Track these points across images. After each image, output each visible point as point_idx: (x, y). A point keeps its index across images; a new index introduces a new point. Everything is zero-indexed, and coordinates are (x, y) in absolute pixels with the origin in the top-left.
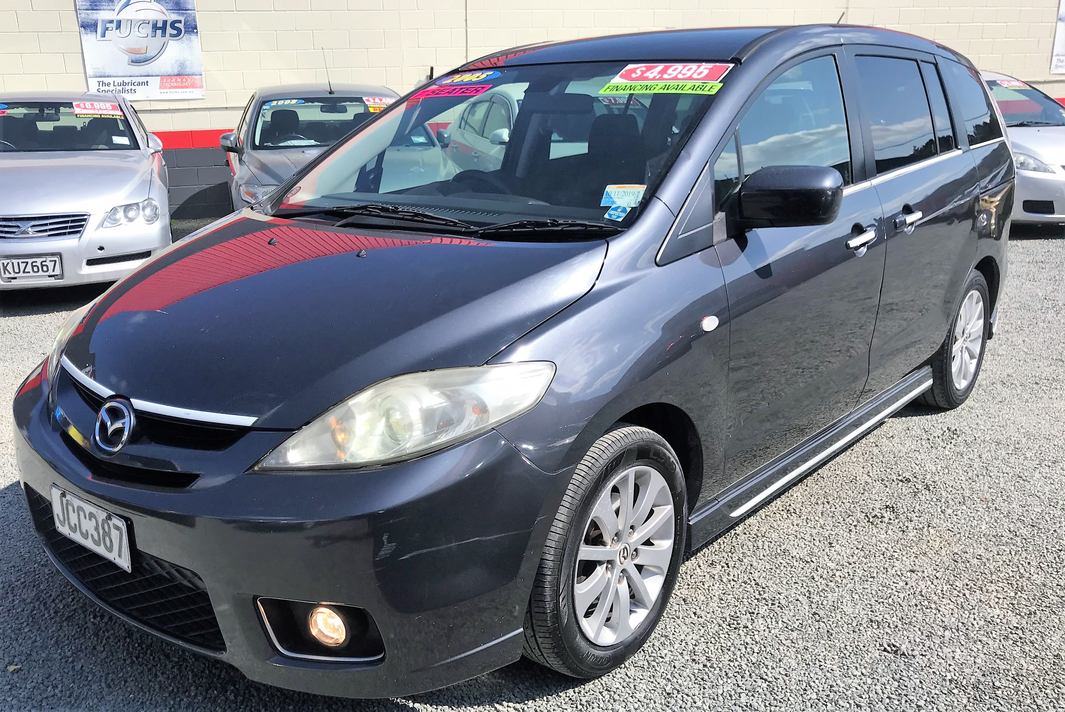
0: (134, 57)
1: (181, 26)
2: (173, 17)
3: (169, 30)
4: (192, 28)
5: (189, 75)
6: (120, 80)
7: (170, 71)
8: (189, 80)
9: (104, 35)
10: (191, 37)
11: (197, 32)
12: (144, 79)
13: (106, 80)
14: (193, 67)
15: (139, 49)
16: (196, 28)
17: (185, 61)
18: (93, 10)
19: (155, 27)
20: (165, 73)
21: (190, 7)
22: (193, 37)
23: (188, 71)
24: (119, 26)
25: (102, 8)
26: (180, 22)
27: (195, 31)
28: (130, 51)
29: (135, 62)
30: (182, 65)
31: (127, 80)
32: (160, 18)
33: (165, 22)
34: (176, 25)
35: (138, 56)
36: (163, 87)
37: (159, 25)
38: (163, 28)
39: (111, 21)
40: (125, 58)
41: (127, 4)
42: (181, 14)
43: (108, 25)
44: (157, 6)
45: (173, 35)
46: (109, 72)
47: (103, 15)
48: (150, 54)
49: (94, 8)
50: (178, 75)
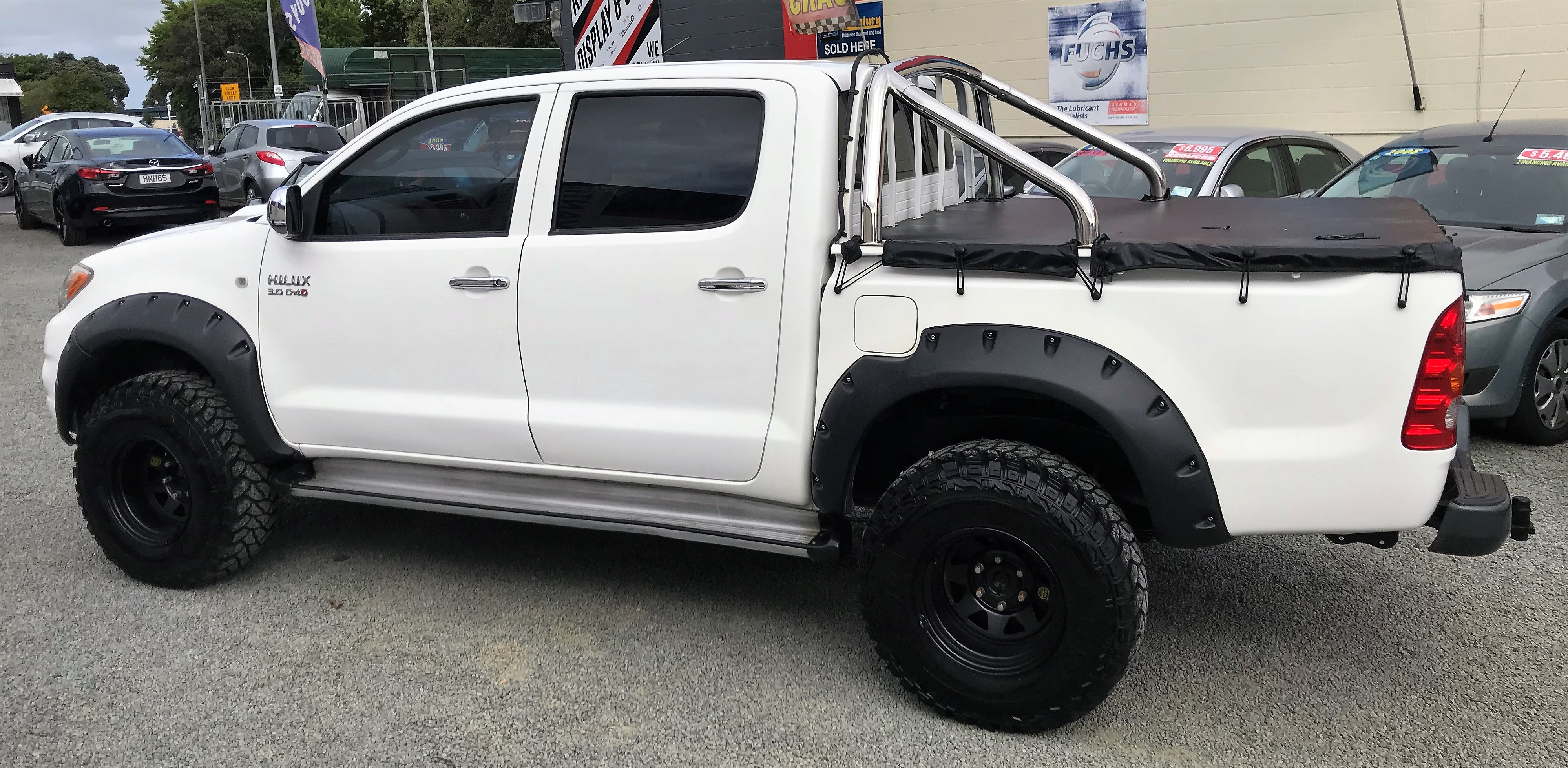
0: (1089, 80)
1: (1132, 46)
3: (1122, 52)
4: (1141, 48)
5: (1135, 99)
6: (1074, 105)
7: (1119, 97)
8: (1135, 104)
9: (1066, 61)
10: (1141, 57)
11: (1146, 52)
12: (1095, 104)
13: (1064, 105)
14: (1141, 90)
15: (1094, 73)
16: (1145, 47)
17: (1132, 83)
18: (1060, 35)
19: (1109, 49)
20: (1114, 97)
21: (1141, 25)
22: (1142, 57)
23: (1135, 94)
24: (1078, 51)
25: (1067, 32)
26: (1131, 42)
27: (1145, 50)
28: (1086, 75)
29: (1089, 86)
30: (1130, 89)
31: (1081, 104)
32: (1113, 38)
33: (1118, 43)
34: (1128, 45)
35: (1091, 79)
36: (1110, 112)
37: (1113, 46)
38: (1116, 50)
39: (1073, 46)
40: (1081, 82)
41: (1088, 27)
42: (1131, 34)
43: (1070, 50)
44: (1113, 27)
45: (1123, 57)
46: (1067, 97)
47: (1068, 40)
48: (1100, 78)
49: (1061, 33)
50: (1126, 99)
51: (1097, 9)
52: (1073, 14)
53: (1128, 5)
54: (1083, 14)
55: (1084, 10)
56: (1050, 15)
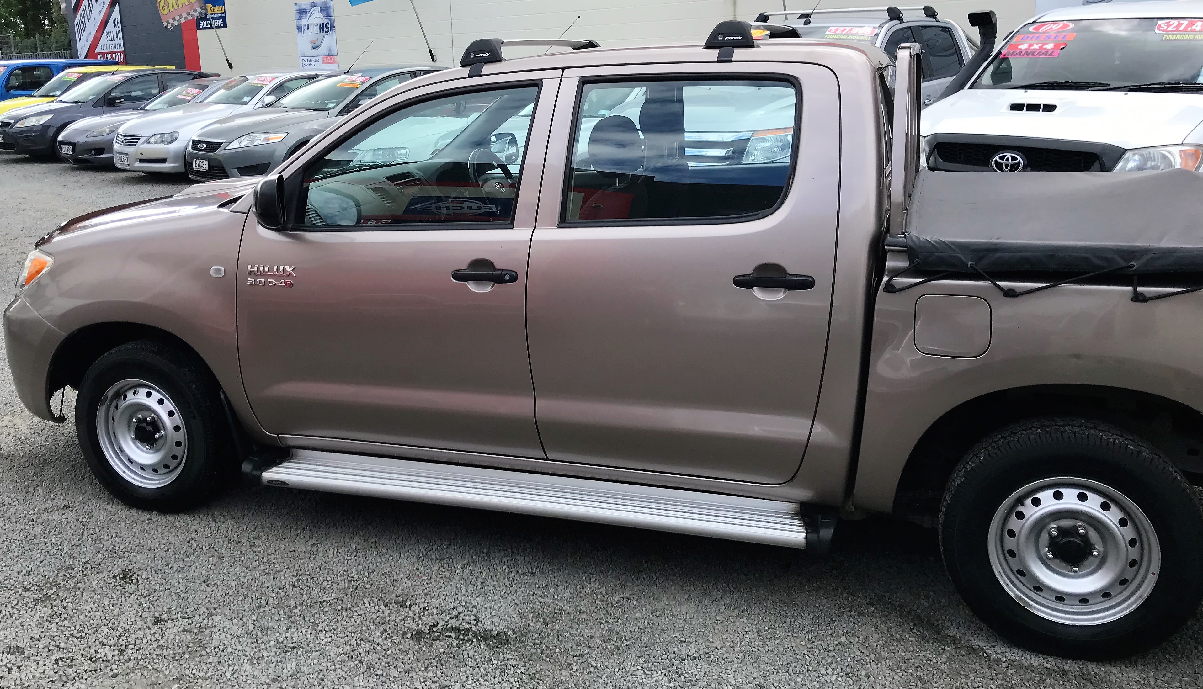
0: (314, 45)
1: (329, 26)
2: (326, 21)
3: (326, 29)
4: (333, 27)
6: (309, 58)
9: (304, 34)
13: (305, 59)
15: (315, 41)
19: (320, 28)
24: (308, 29)
26: (328, 23)
28: (313, 42)
29: (314, 48)
31: (312, 58)
32: (322, 21)
33: (323, 24)
34: (327, 25)
36: (324, 63)
37: (322, 26)
38: (323, 28)
39: (305, 25)
40: (310, 46)
41: (311, 15)
42: (329, 19)
43: (305, 27)
44: (321, 15)
45: (327, 32)
46: (306, 54)
47: (303, 22)
48: (319, 43)
49: (300, 18)
50: (329, 55)
51: (314, 5)
52: (304, 7)
53: (325, 3)
54: (308, 8)
55: (309, 6)
56: (295, 8)
